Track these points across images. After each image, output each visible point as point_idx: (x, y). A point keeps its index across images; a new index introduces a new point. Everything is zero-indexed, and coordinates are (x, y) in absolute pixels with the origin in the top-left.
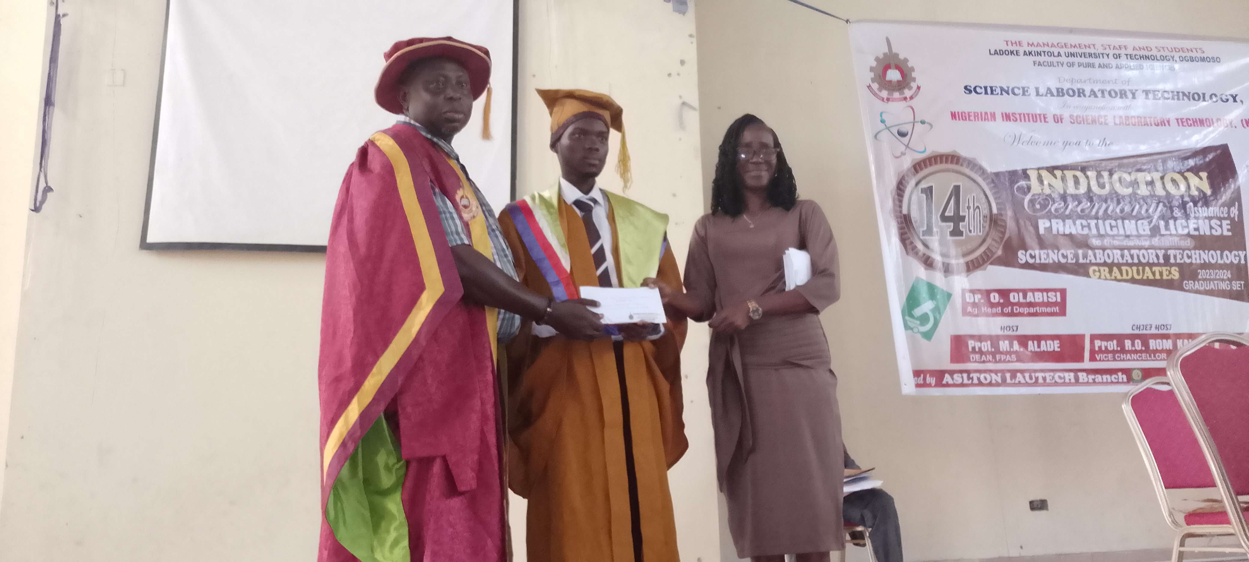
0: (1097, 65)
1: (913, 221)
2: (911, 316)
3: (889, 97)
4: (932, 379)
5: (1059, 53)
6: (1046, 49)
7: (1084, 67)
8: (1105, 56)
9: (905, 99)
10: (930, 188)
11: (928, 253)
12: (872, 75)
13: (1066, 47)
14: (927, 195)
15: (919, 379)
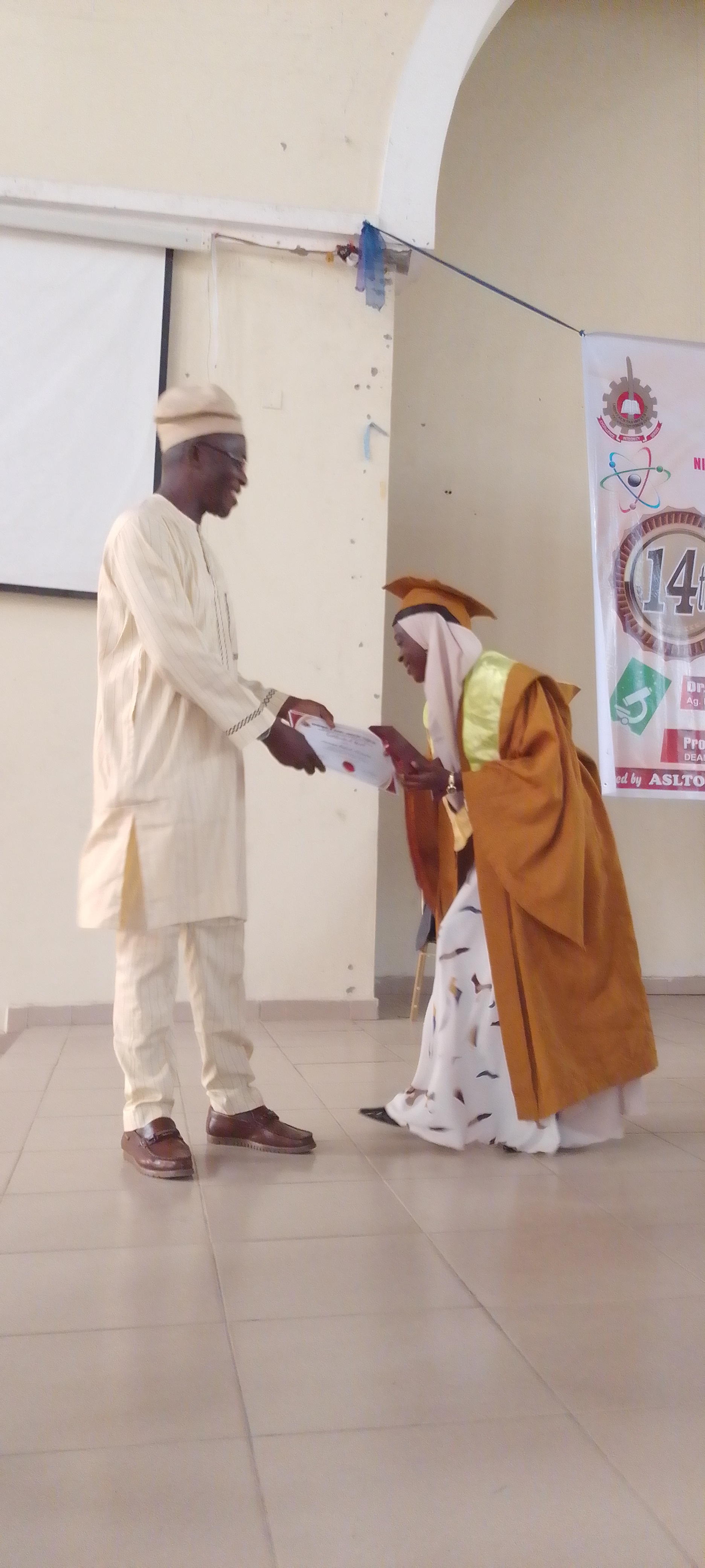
1: (635, 591)
2: (621, 704)
3: (621, 434)
4: (638, 778)
9: (642, 438)
10: (660, 552)
11: (650, 630)
12: (605, 405)
14: (655, 561)
15: (623, 778)
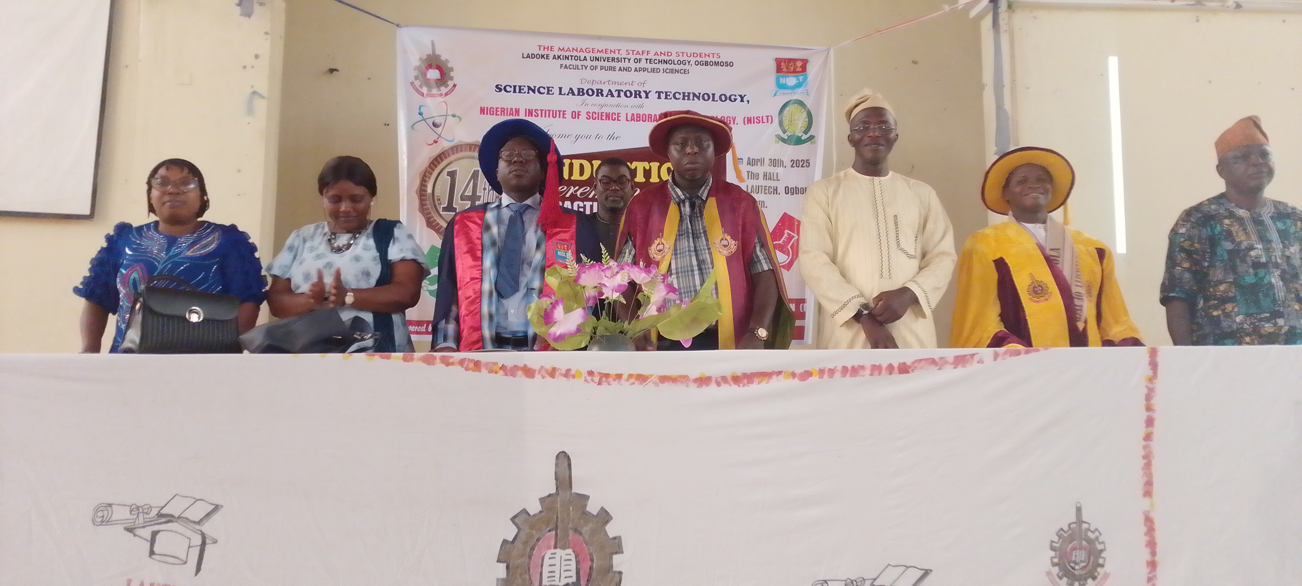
0: (617, 69)
1: (437, 198)
5: (585, 57)
6: (575, 53)
7: (605, 70)
8: (627, 60)
9: (441, 95)
10: (453, 173)
12: (415, 73)
13: (593, 52)
14: (451, 178)
15: (421, 327)
